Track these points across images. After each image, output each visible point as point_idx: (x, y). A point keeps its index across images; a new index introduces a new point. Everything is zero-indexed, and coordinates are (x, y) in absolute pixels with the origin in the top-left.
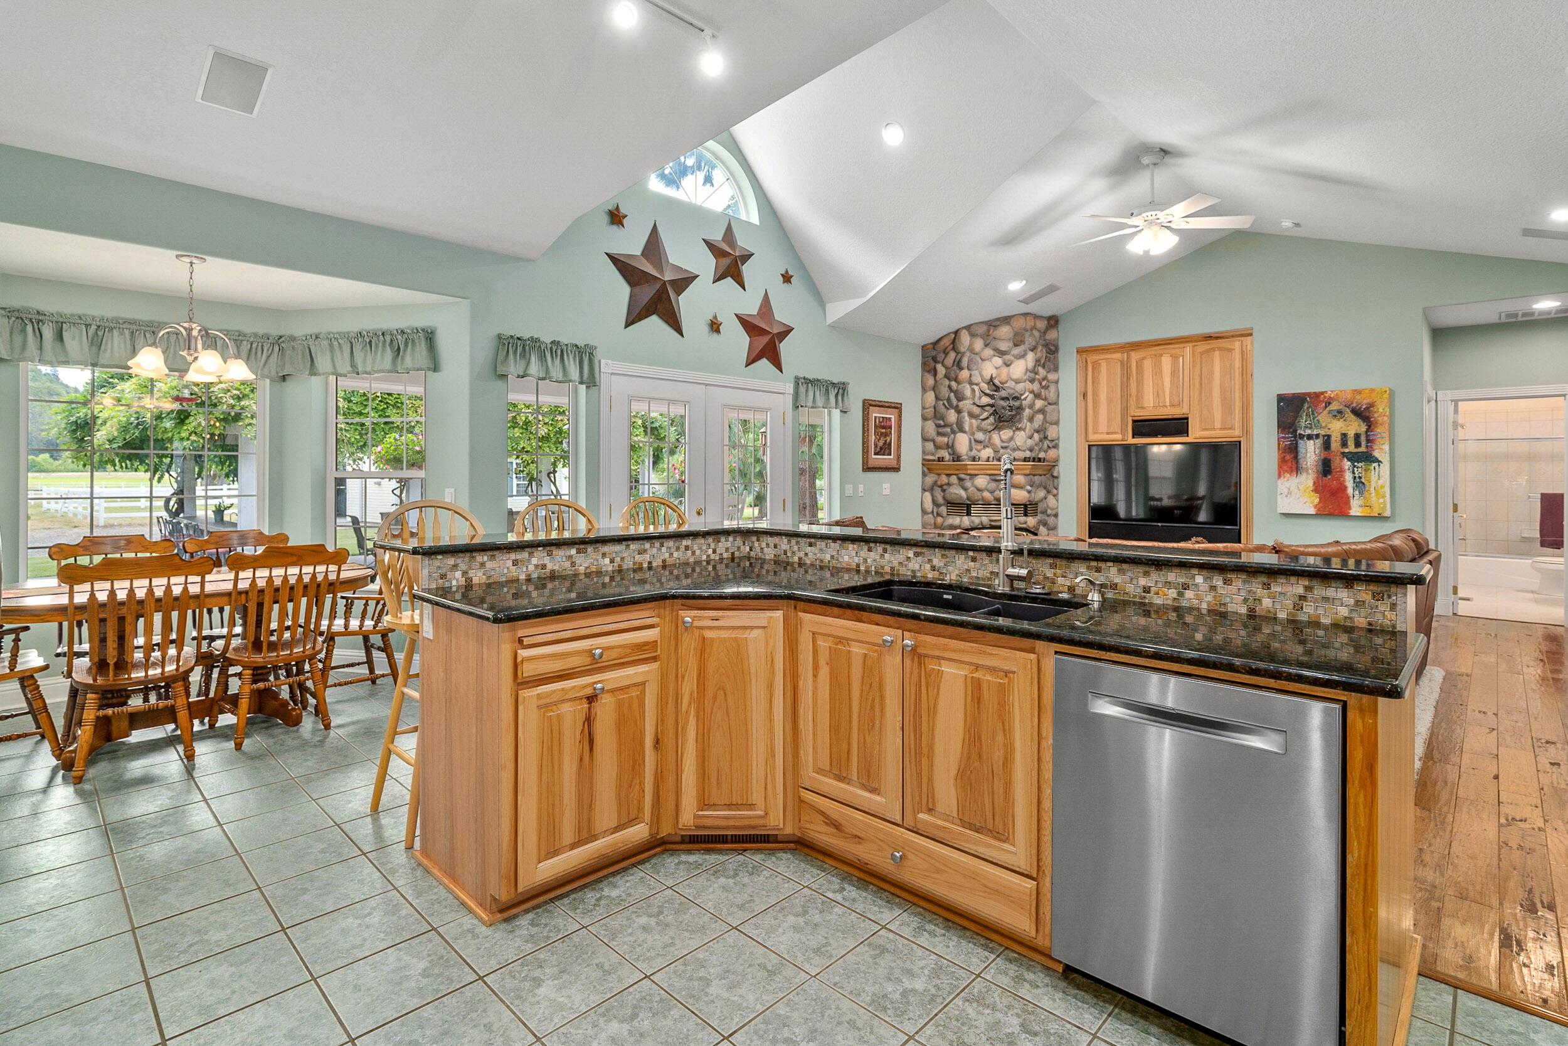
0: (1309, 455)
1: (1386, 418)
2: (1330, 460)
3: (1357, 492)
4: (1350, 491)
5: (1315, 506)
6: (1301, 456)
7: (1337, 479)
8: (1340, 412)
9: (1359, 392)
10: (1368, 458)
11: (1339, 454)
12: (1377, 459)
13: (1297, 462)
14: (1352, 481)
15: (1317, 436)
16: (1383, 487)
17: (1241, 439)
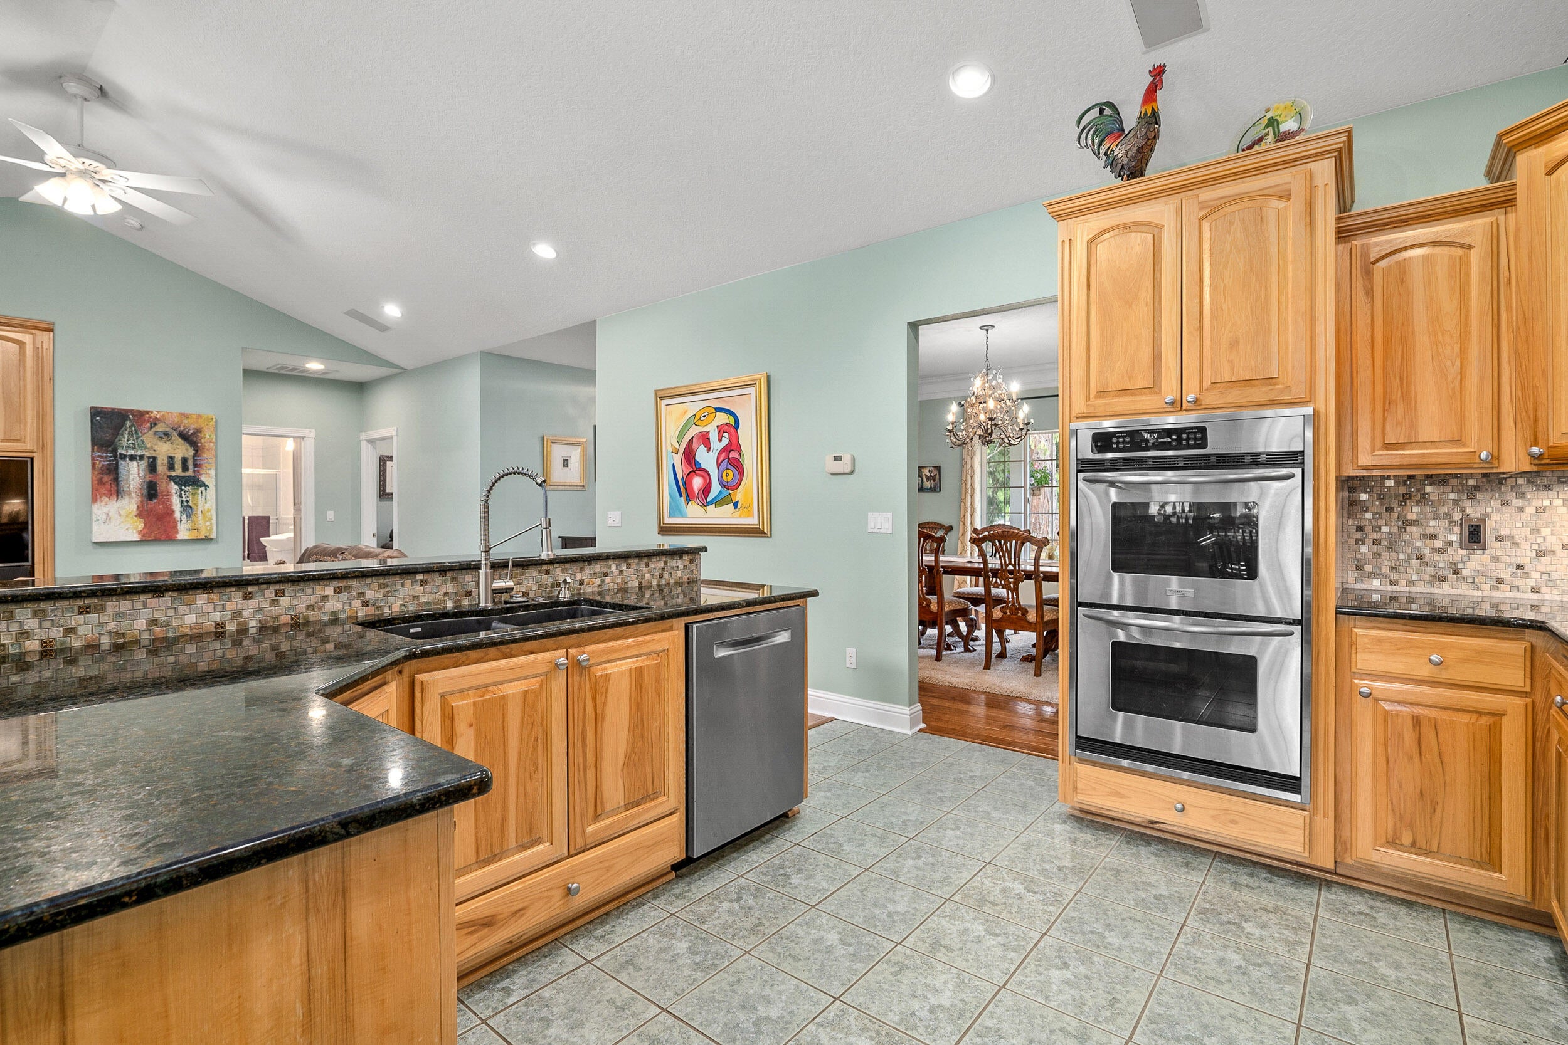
0: (131, 477)
1: (212, 445)
2: (156, 483)
3: (184, 516)
4: (177, 515)
5: (140, 532)
6: (122, 477)
7: (164, 502)
8: (166, 434)
9: (187, 416)
10: (195, 482)
11: (165, 477)
12: (204, 483)
13: (118, 485)
14: (179, 505)
15: (142, 457)
16: (209, 510)
17: (35, 455)
